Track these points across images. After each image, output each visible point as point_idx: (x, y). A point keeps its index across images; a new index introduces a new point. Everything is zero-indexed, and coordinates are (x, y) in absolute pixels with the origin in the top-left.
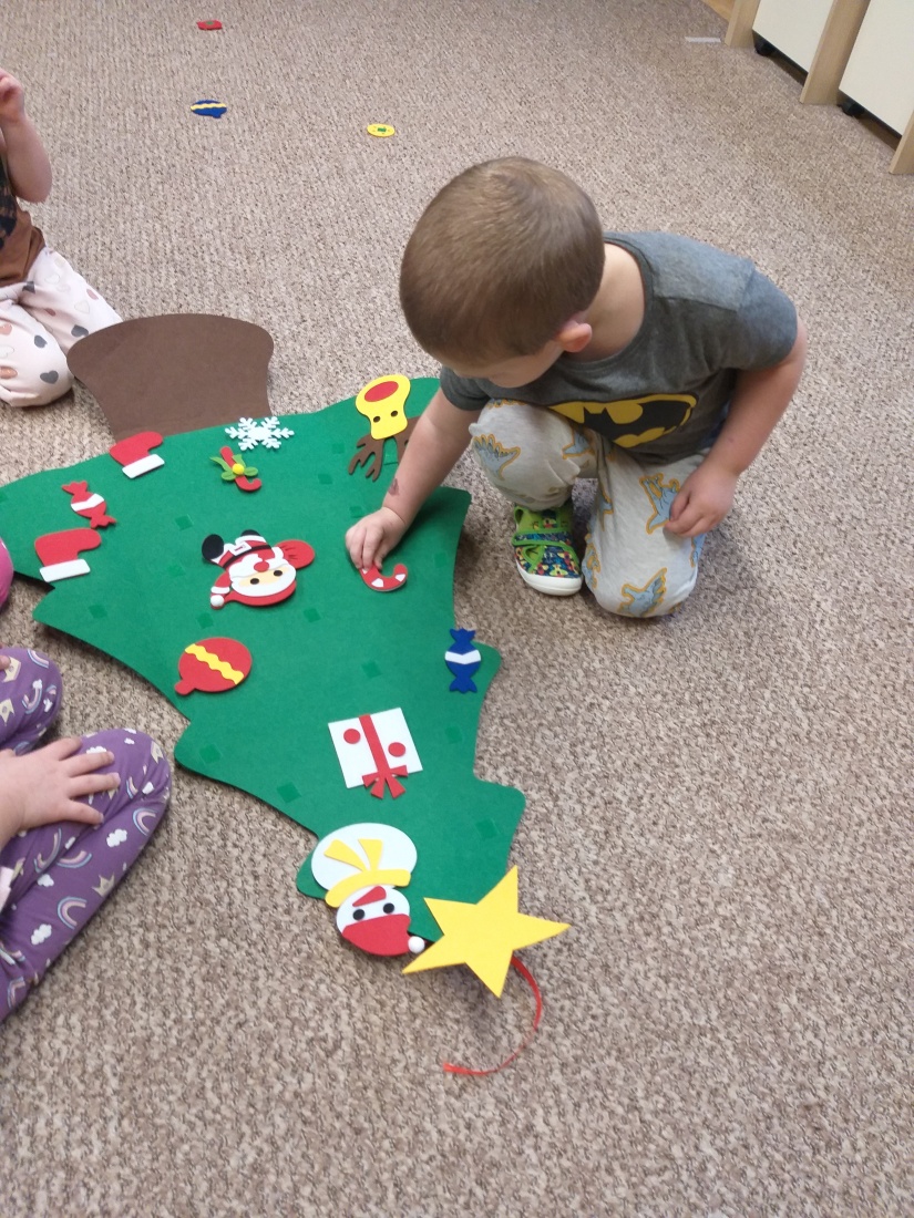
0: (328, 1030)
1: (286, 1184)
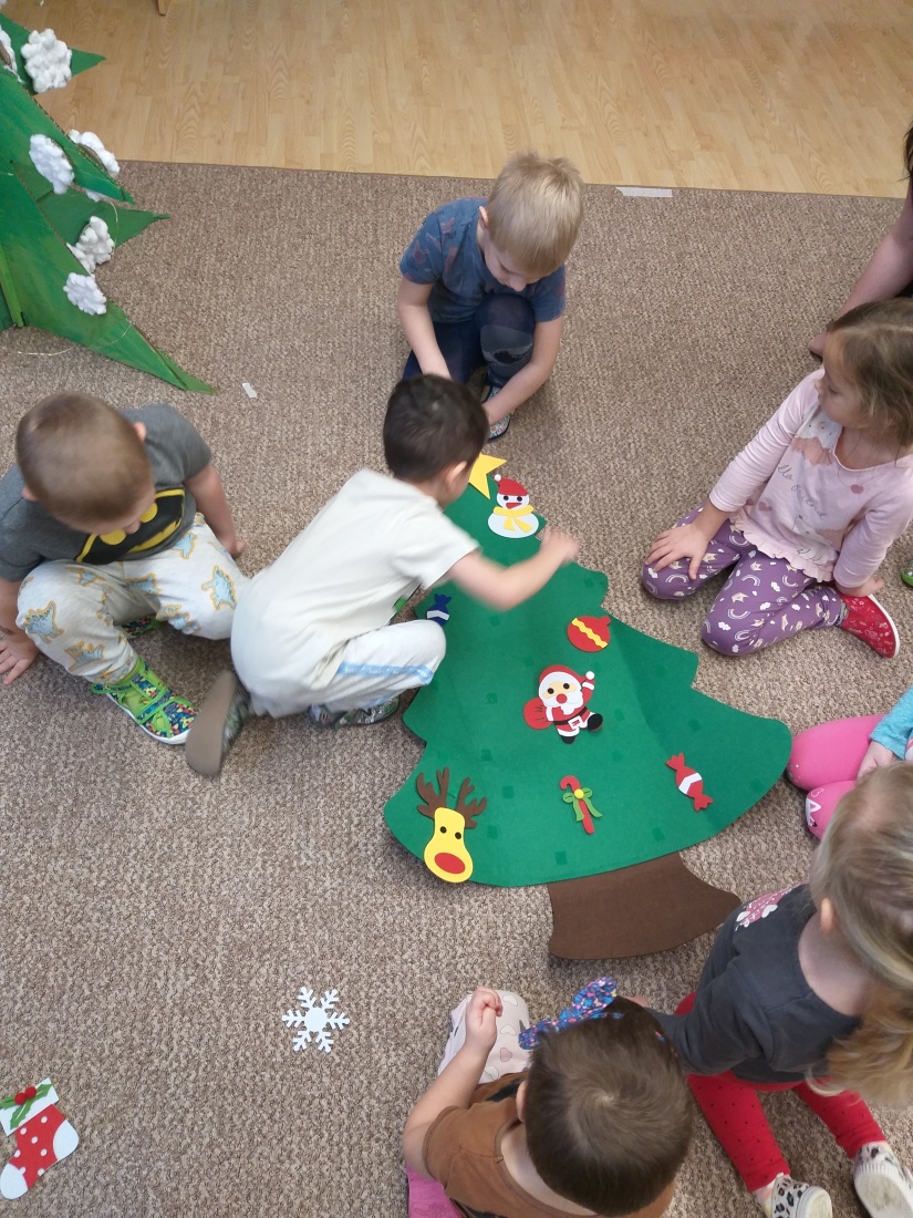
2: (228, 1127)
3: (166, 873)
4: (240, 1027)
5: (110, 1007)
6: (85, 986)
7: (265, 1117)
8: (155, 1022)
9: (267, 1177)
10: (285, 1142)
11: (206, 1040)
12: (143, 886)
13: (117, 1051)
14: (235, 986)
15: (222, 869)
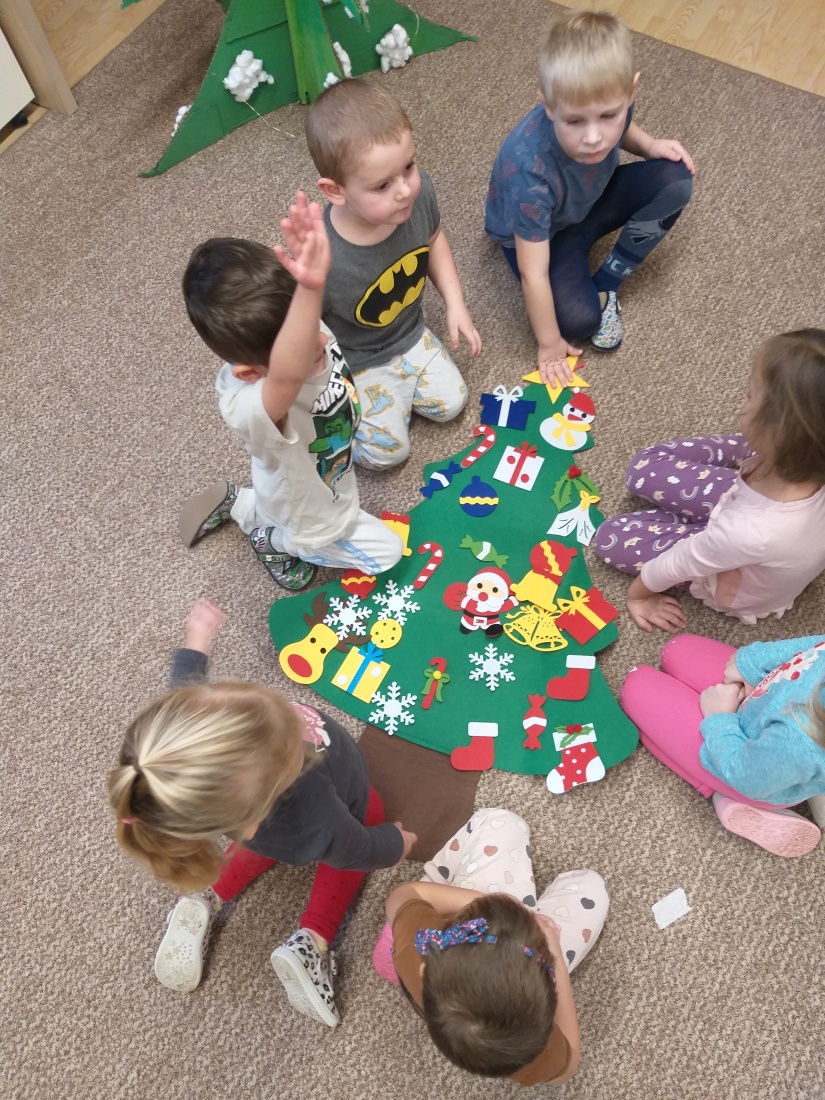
0: (614, 400)
1: (659, 373)
2: (71, 743)
3: (140, 563)
4: (118, 688)
5: (57, 627)
6: (51, 606)
7: (95, 752)
8: (73, 653)
9: (72, 788)
10: (95, 776)
11: (93, 682)
12: (123, 563)
13: (44, 656)
14: (132, 661)
15: (175, 580)
